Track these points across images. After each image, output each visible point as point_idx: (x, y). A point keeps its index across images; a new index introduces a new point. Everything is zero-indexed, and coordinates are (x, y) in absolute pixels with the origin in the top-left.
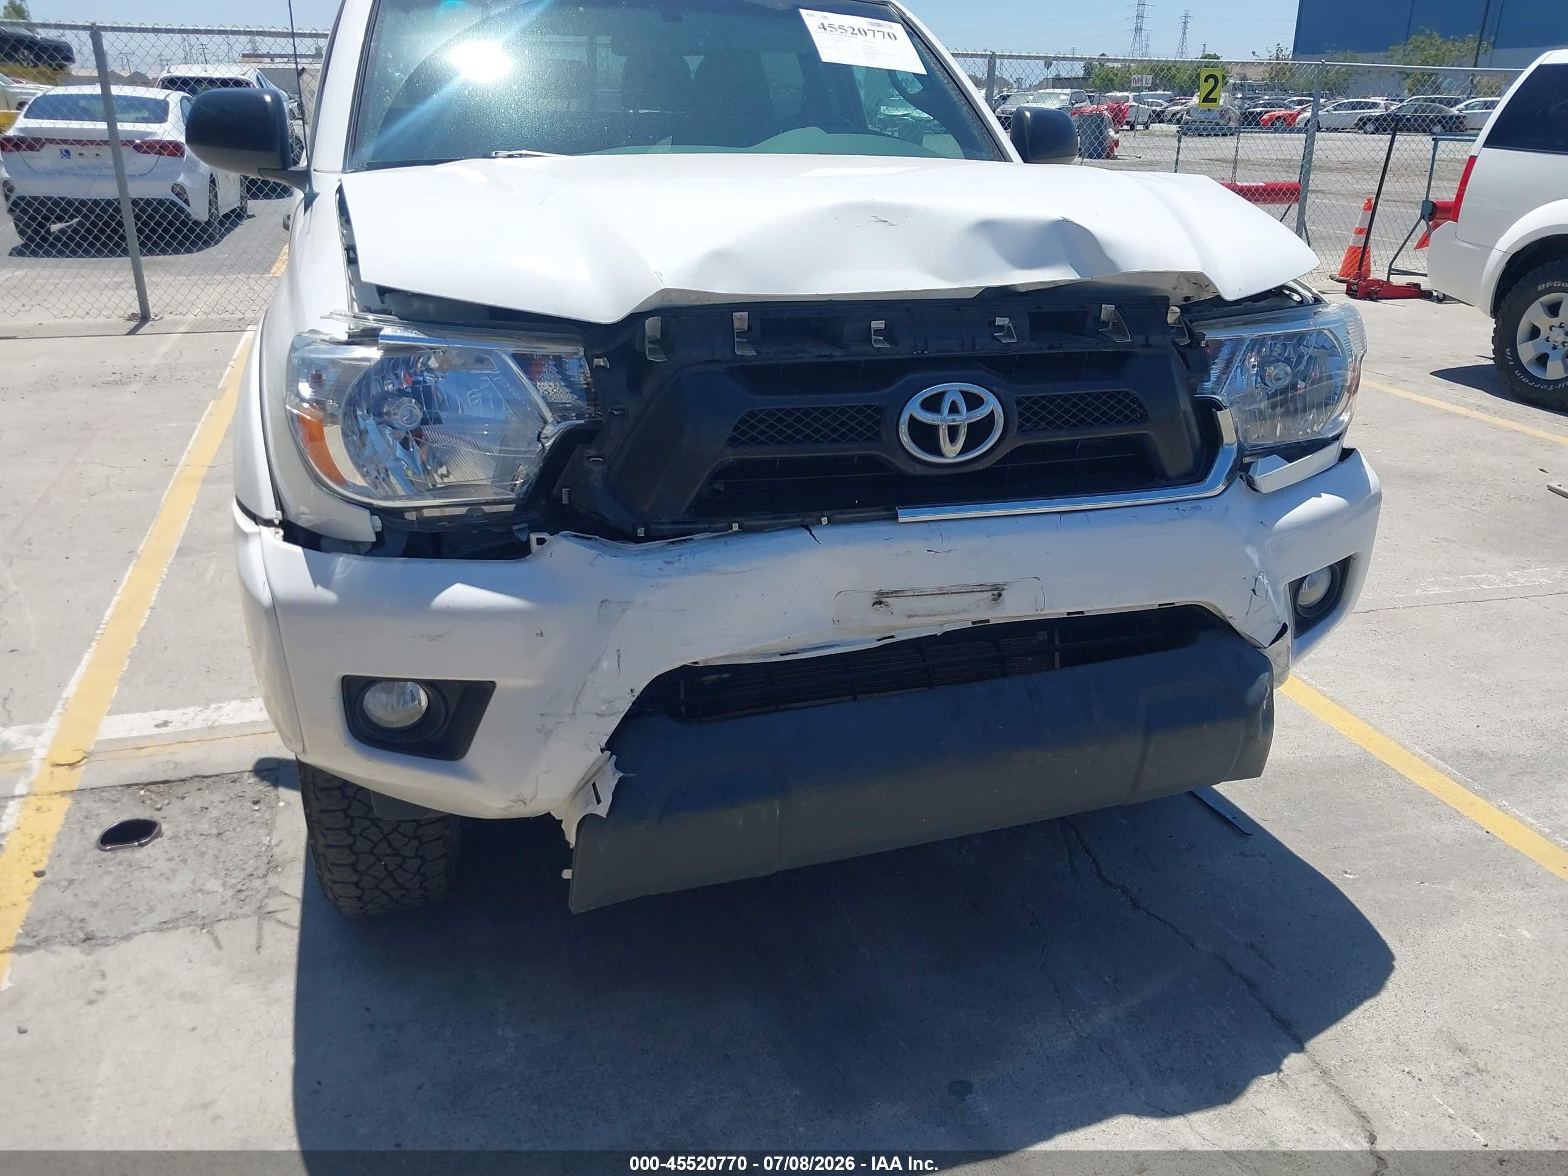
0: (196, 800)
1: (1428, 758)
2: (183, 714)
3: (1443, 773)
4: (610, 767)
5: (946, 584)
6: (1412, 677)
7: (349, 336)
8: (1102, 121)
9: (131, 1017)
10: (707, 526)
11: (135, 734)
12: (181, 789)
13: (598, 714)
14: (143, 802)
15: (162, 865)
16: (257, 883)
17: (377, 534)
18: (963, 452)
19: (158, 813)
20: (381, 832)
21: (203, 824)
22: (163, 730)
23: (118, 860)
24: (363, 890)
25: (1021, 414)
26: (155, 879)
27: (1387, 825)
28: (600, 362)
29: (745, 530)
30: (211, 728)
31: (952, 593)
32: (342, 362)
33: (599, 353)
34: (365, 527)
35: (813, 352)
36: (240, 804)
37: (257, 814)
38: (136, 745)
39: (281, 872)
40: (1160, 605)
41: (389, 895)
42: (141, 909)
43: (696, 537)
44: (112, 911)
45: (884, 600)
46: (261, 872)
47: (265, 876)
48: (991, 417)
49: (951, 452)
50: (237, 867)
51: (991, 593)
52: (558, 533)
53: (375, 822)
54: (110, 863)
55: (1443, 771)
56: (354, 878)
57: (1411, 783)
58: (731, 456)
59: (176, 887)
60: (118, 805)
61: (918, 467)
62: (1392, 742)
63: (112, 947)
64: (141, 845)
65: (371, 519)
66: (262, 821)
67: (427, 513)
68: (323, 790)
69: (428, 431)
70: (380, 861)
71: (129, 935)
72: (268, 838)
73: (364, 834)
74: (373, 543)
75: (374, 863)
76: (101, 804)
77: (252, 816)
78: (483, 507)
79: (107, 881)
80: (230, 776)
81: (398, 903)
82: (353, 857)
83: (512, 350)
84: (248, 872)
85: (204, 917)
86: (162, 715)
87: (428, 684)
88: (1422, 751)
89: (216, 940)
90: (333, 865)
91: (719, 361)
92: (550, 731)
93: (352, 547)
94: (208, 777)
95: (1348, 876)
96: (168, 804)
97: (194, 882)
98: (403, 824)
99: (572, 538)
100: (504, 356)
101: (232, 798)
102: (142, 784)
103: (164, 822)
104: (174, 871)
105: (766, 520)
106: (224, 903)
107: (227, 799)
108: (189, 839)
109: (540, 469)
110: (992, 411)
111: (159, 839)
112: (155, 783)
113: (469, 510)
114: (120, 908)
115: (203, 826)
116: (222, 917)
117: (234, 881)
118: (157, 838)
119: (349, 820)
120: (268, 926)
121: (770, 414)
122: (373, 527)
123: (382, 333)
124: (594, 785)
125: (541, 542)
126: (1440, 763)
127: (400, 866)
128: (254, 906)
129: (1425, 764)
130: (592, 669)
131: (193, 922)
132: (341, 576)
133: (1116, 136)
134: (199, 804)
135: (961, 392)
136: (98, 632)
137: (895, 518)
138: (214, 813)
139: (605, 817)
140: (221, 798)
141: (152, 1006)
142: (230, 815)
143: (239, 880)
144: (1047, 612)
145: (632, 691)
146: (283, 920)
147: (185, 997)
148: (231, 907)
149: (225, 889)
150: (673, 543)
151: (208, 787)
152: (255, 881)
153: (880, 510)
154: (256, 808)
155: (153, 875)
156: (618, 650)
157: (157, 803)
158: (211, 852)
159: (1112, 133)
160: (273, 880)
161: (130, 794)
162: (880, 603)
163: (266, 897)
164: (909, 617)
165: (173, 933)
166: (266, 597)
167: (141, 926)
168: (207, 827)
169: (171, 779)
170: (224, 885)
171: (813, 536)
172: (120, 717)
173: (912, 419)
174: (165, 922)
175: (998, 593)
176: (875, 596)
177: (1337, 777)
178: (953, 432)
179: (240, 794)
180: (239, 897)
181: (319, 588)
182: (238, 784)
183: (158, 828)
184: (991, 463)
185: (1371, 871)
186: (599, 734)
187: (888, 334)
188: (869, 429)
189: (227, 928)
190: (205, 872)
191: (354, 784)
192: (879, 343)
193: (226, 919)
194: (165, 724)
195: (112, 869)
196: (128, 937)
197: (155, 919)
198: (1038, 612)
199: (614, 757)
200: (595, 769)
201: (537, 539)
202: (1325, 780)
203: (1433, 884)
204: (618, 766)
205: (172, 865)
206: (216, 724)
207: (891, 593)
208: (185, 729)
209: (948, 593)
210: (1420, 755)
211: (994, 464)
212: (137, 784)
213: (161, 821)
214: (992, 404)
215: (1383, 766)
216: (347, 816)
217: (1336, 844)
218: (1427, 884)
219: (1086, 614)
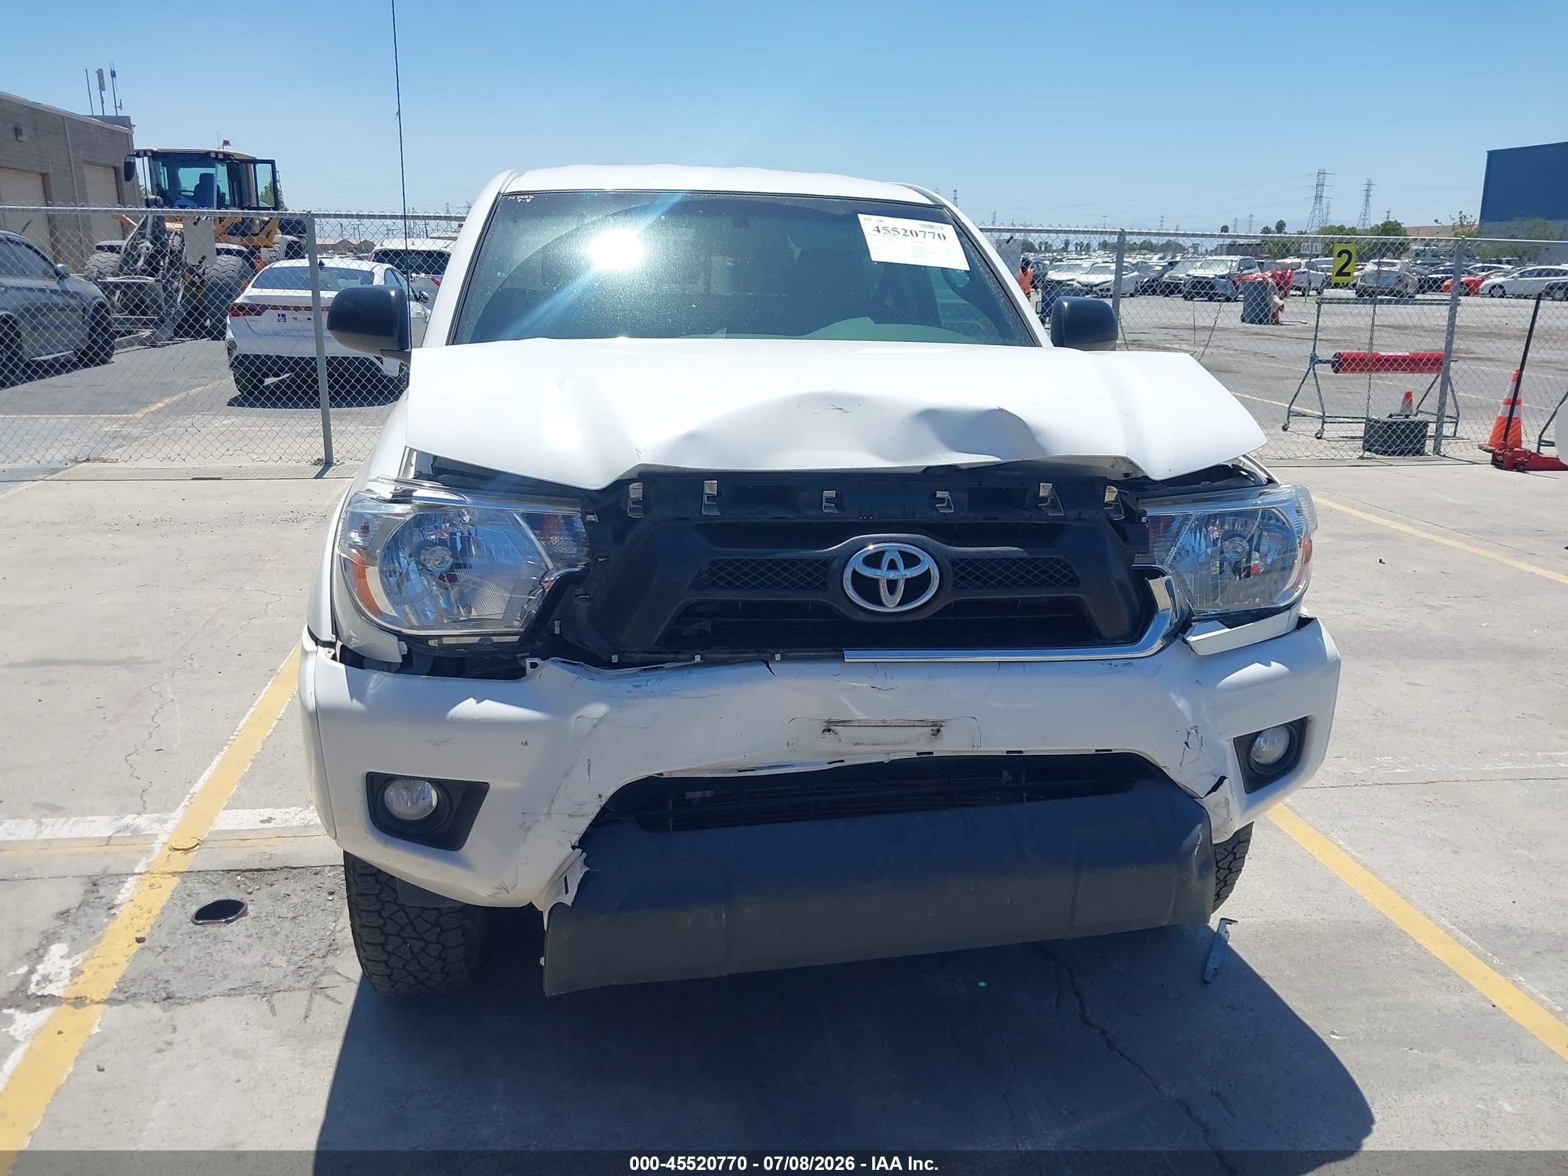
0: (281, 888)
1: (1452, 930)
2: (286, 812)
3: (1463, 946)
4: (580, 863)
5: (890, 718)
6: (1457, 850)
7: (393, 496)
8: (1265, 289)
9: (189, 1066)
10: (673, 656)
11: (243, 827)
12: (271, 878)
13: (569, 815)
14: (238, 886)
15: (241, 940)
16: (316, 962)
17: (403, 656)
18: (900, 604)
19: (249, 896)
20: (408, 917)
21: (282, 907)
22: (267, 826)
23: (206, 933)
24: (392, 969)
25: (956, 574)
26: (233, 952)
27: (1390, 991)
28: (592, 518)
29: (707, 663)
30: (306, 826)
31: (895, 726)
32: (384, 516)
33: (591, 510)
34: (394, 651)
35: (769, 515)
36: (318, 893)
37: (330, 903)
38: (240, 837)
39: (339, 954)
40: (1097, 751)
41: (414, 976)
42: (216, 977)
43: (666, 665)
44: (192, 976)
45: (832, 728)
46: (321, 953)
47: (324, 957)
48: (927, 573)
49: (891, 604)
50: (302, 947)
51: (930, 729)
52: (548, 659)
53: (402, 908)
54: (199, 935)
55: (1464, 944)
56: (384, 957)
57: (1426, 952)
58: (694, 597)
59: (248, 960)
60: (217, 887)
61: (861, 614)
62: (1418, 912)
63: (187, 1006)
64: (228, 922)
65: (398, 644)
66: (332, 909)
67: (446, 641)
68: (360, 875)
69: (459, 573)
70: (407, 943)
71: (202, 997)
72: (334, 924)
73: (393, 918)
74: (401, 663)
75: (400, 946)
76: (203, 885)
77: (325, 904)
78: (493, 638)
79: (194, 950)
80: (314, 868)
81: (424, 985)
82: (383, 938)
83: (522, 510)
84: (311, 952)
85: (266, 987)
86: (267, 813)
87: (437, 783)
88: (1446, 923)
89: (272, 1008)
90: (368, 943)
91: (687, 519)
92: (529, 828)
93: (385, 666)
94: (297, 868)
95: (1334, 1037)
96: (258, 889)
97: (264, 957)
98: (427, 911)
99: (560, 664)
100: (515, 515)
101: (311, 888)
102: (239, 870)
103: (251, 904)
104: (250, 946)
105: (725, 653)
106: (285, 977)
107: (307, 888)
108: (268, 920)
109: (540, 607)
110: (928, 569)
111: (244, 918)
112: (250, 870)
113: (480, 640)
114: (201, 974)
115: (282, 910)
116: (281, 988)
117: (297, 959)
118: (242, 917)
119: (380, 904)
120: (318, 999)
121: (730, 563)
122: (400, 651)
123: (414, 494)
124: (566, 878)
125: (534, 666)
126: (1463, 935)
127: (423, 949)
128: (311, 980)
129: (1448, 936)
130: (566, 775)
131: (257, 991)
132: (373, 691)
133: (1281, 302)
134: (283, 891)
135: (899, 552)
136: (232, 737)
137: (841, 658)
138: (295, 900)
139: (570, 904)
140: (303, 888)
141: (208, 1059)
142: (307, 902)
143: (301, 958)
144: (983, 749)
145: (600, 796)
146: (331, 996)
147: (237, 1053)
148: (290, 981)
149: (288, 965)
150: (645, 670)
151: (294, 877)
152: (315, 960)
153: (828, 651)
154: (330, 898)
155: (232, 948)
156: (589, 760)
157: (249, 887)
158: (284, 933)
159: (1277, 299)
160: (330, 961)
161: (229, 879)
162: (829, 730)
163: (321, 975)
164: (856, 744)
165: (239, 998)
166: (311, 704)
167: (214, 990)
168: (286, 911)
169: (264, 868)
170: (289, 961)
171: (770, 668)
172: (233, 812)
173: (855, 573)
174: (234, 989)
175: (937, 729)
176: (825, 724)
177: (1350, 941)
178: (892, 585)
179: (319, 885)
180: (299, 973)
181: (355, 701)
182: (319, 876)
183: (244, 909)
184: (929, 615)
185: (1360, 1034)
186: (570, 832)
187: (837, 501)
188: (817, 579)
189: (284, 998)
190: (276, 948)
191: (386, 873)
192: (829, 509)
193: (284, 991)
194: (269, 820)
195: (200, 940)
196: (201, 999)
197: (227, 985)
198: (975, 749)
199: (585, 854)
200: (568, 864)
201: (531, 663)
202: (1336, 944)
203: (1422, 1051)
204: (586, 862)
205: (250, 941)
206: (311, 823)
207: (839, 722)
208: (284, 825)
209: (891, 726)
210: (1444, 926)
211: (931, 616)
212: (236, 871)
213: (248, 903)
214: (928, 564)
215: (1400, 934)
216: (379, 900)
217: (1330, 1006)
218: (1415, 1051)
219: (1025, 754)
